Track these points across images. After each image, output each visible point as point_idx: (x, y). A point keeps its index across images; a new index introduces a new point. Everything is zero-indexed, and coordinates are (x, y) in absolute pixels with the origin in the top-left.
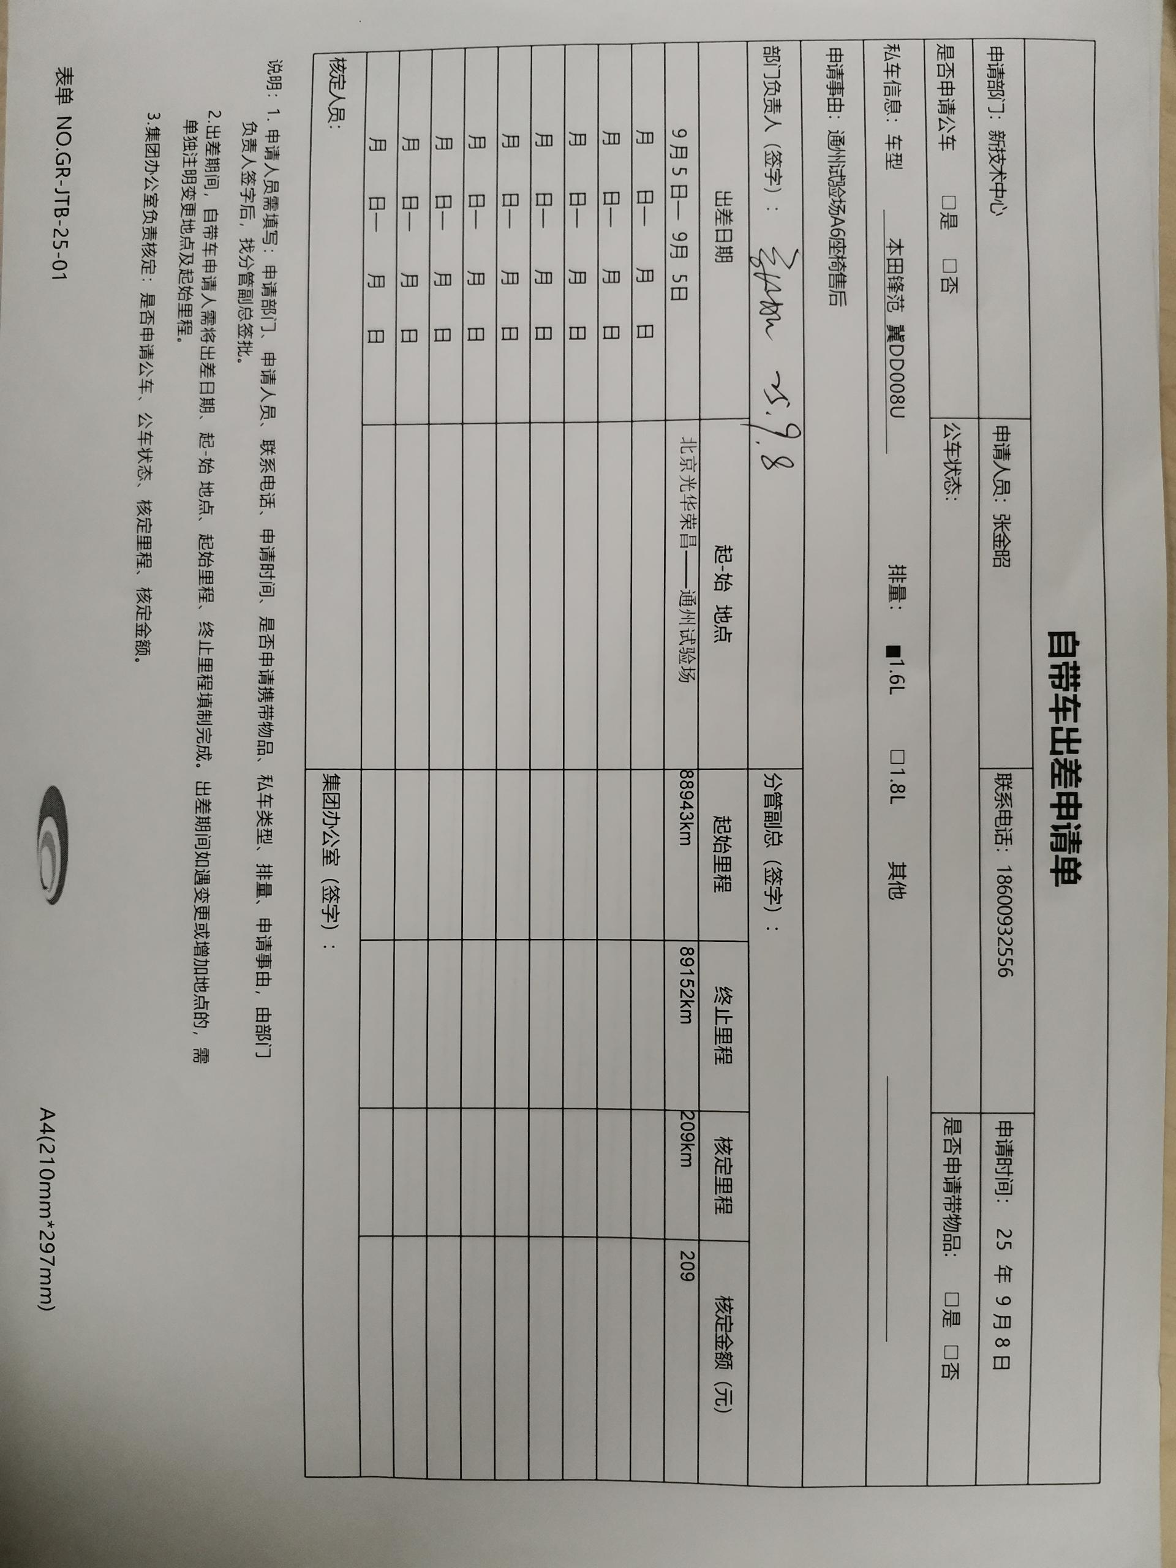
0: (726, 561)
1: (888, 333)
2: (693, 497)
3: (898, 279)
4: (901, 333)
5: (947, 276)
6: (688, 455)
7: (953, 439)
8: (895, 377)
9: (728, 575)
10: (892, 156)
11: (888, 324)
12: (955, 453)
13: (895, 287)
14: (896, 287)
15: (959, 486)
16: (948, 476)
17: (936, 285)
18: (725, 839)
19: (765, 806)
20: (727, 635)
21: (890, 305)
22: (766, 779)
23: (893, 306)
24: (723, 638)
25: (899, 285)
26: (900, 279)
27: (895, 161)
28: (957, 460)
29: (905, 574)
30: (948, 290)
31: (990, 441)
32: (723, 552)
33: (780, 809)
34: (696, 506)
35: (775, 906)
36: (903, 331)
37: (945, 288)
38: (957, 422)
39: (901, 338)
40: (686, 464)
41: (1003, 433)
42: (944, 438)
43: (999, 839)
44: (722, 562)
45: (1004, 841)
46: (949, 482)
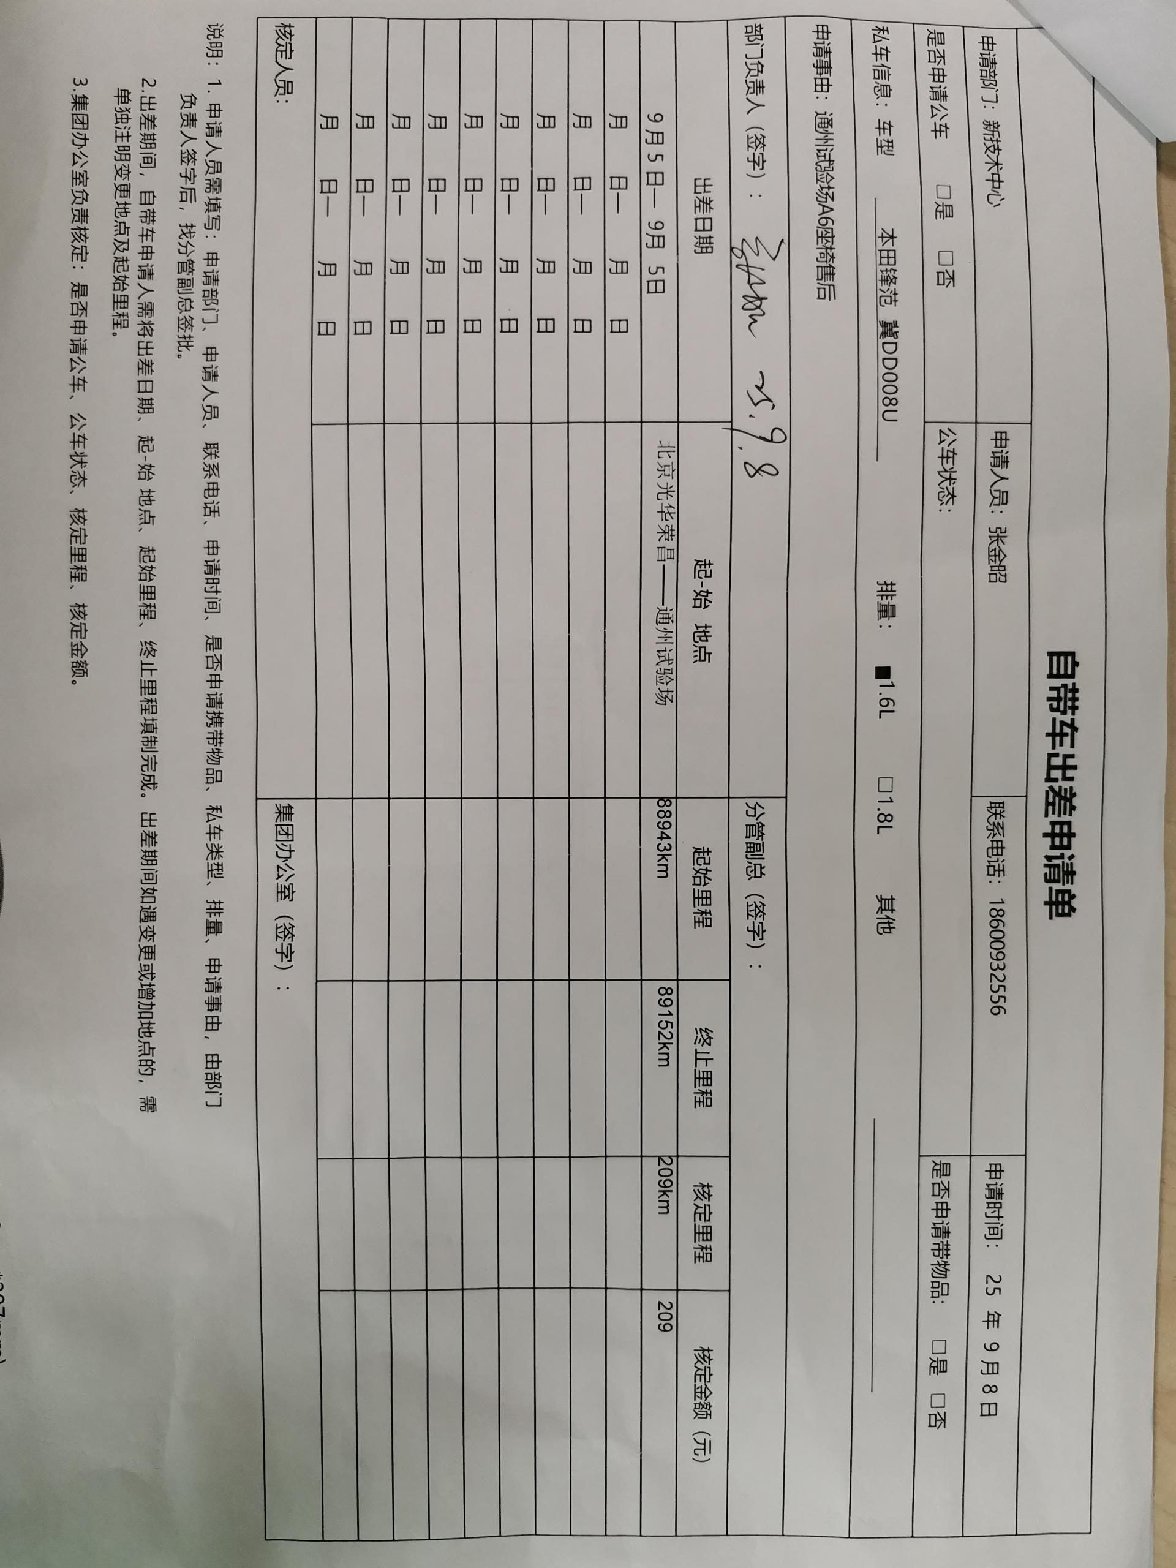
0: (706, 576)
1: (881, 329)
2: (671, 507)
3: (890, 271)
4: (895, 330)
5: (943, 269)
6: (665, 460)
7: (949, 445)
8: (887, 377)
9: (708, 592)
10: (883, 141)
11: (881, 319)
12: (951, 460)
13: (887, 280)
14: (889, 279)
15: (953, 496)
16: (942, 485)
17: (931, 278)
18: (705, 872)
19: (747, 837)
20: (707, 655)
21: (883, 299)
22: (748, 808)
23: (885, 300)
24: (702, 658)
25: (892, 277)
26: (892, 271)
27: (886, 147)
28: (953, 468)
29: (895, 591)
30: (944, 284)
31: (987, 447)
32: (703, 567)
33: (762, 840)
34: (675, 516)
35: (757, 942)
36: (897, 326)
37: (941, 282)
38: (952, 427)
39: (895, 335)
40: (664, 470)
41: (1001, 439)
42: (939, 444)
43: (992, 871)
44: (701, 578)
45: (997, 873)
46: (944, 492)
